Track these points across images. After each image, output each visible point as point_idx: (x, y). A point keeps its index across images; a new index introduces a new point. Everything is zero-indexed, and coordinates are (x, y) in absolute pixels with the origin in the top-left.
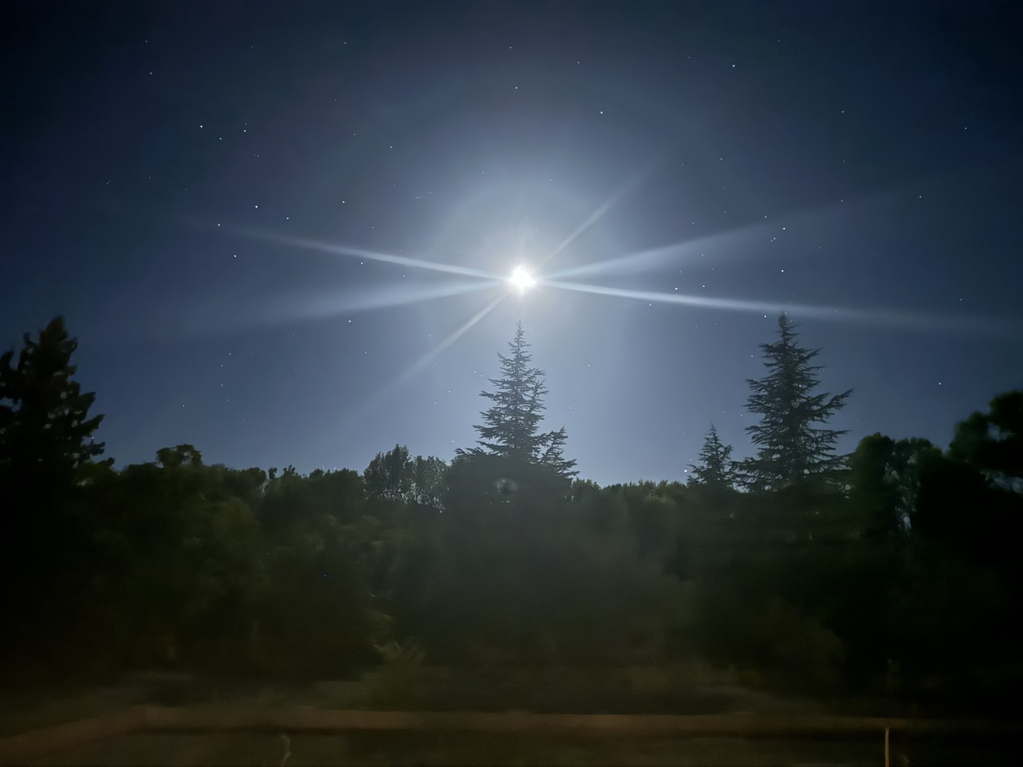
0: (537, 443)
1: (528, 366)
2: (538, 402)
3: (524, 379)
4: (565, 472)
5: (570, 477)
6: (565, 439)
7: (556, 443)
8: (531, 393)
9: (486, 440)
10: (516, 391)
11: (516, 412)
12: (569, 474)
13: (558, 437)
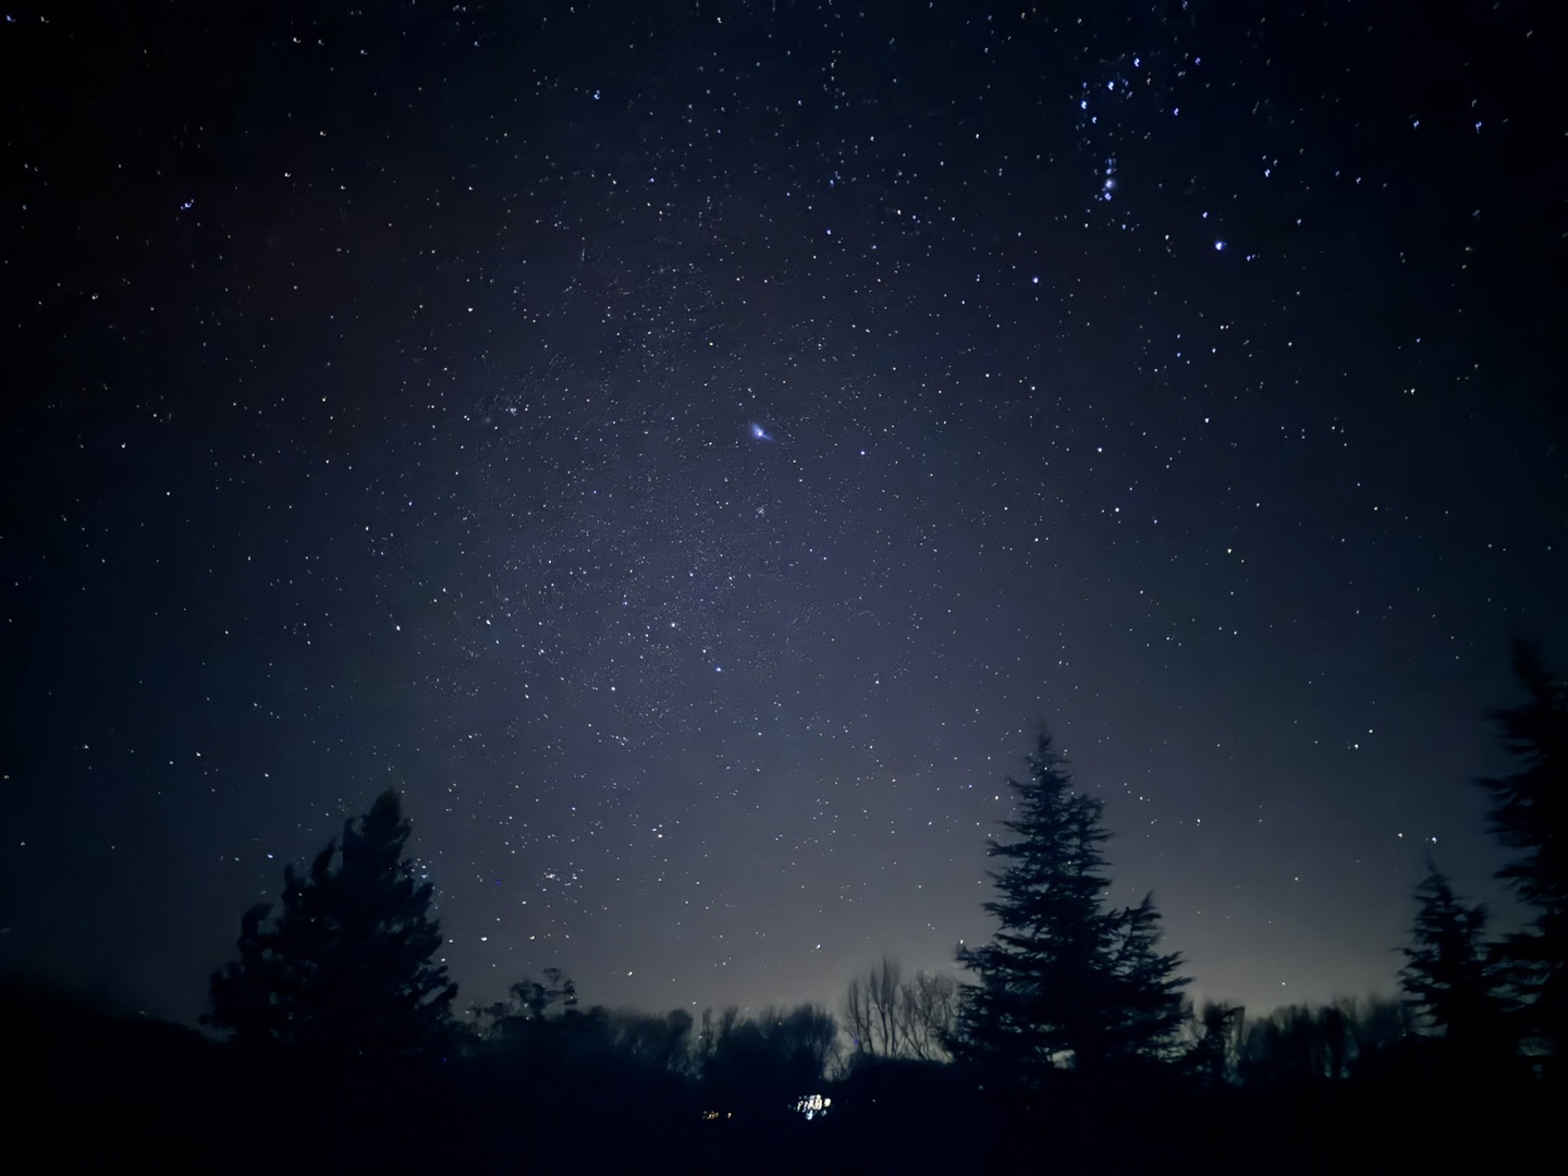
0: (1105, 931)
1: (1067, 795)
2: (1090, 853)
3: (1064, 817)
4: (1164, 980)
5: (1175, 990)
6: (1155, 920)
7: (1139, 929)
8: (1076, 841)
9: (1010, 932)
10: (1053, 840)
11: (1057, 879)
12: (1171, 985)
13: (1142, 915)
